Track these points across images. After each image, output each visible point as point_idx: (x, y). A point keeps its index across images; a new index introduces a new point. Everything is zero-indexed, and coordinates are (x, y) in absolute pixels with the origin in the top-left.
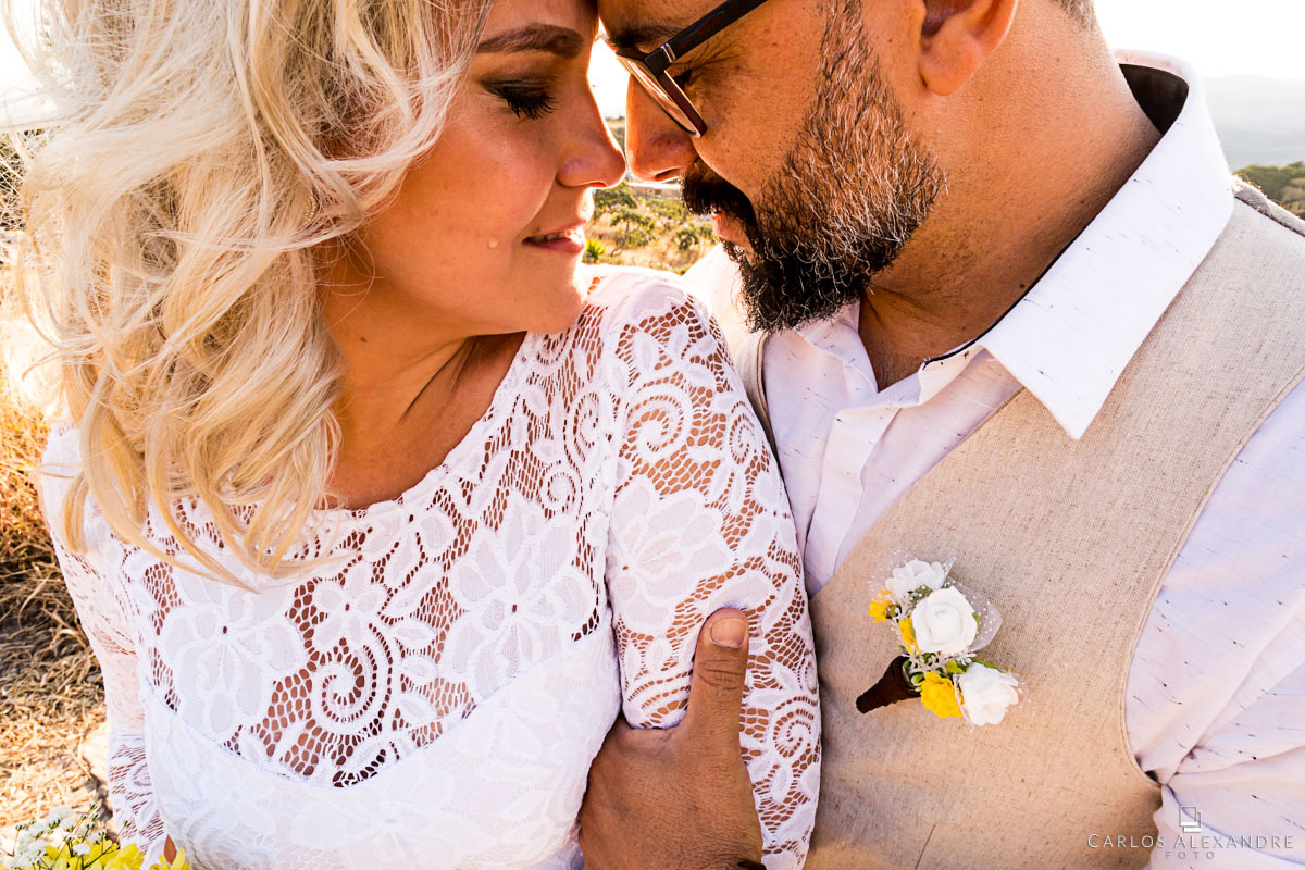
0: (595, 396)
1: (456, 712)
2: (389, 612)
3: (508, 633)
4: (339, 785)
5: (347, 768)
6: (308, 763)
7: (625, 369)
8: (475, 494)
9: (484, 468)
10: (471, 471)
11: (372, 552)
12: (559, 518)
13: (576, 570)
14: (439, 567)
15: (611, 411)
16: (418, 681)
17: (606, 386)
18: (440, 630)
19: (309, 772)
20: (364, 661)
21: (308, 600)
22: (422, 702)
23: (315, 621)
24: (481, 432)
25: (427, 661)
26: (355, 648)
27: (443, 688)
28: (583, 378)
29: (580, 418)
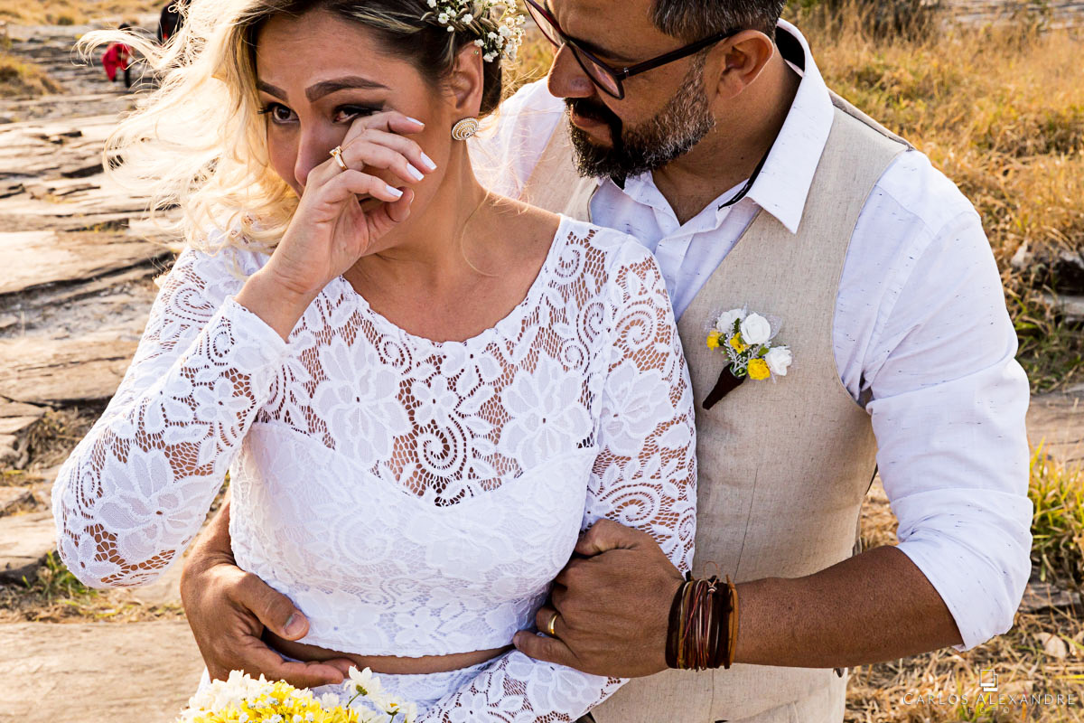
0: (601, 305)
1: (510, 475)
2: (461, 409)
3: (541, 434)
4: (438, 505)
5: (444, 495)
6: (420, 489)
7: (622, 292)
8: (516, 350)
9: (521, 335)
10: (514, 335)
11: (448, 370)
12: (572, 371)
13: (580, 406)
14: (492, 389)
15: (611, 315)
16: (484, 453)
17: (610, 300)
18: (496, 426)
19: (421, 494)
20: (447, 435)
21: (409, 391)
22: (488, 466)
23: (414, 406)
24: (520, 313)
25: (489, 442)
26: (442, 427)
27: (501, 460)
28: (593, 292)
29: (589, 316)
